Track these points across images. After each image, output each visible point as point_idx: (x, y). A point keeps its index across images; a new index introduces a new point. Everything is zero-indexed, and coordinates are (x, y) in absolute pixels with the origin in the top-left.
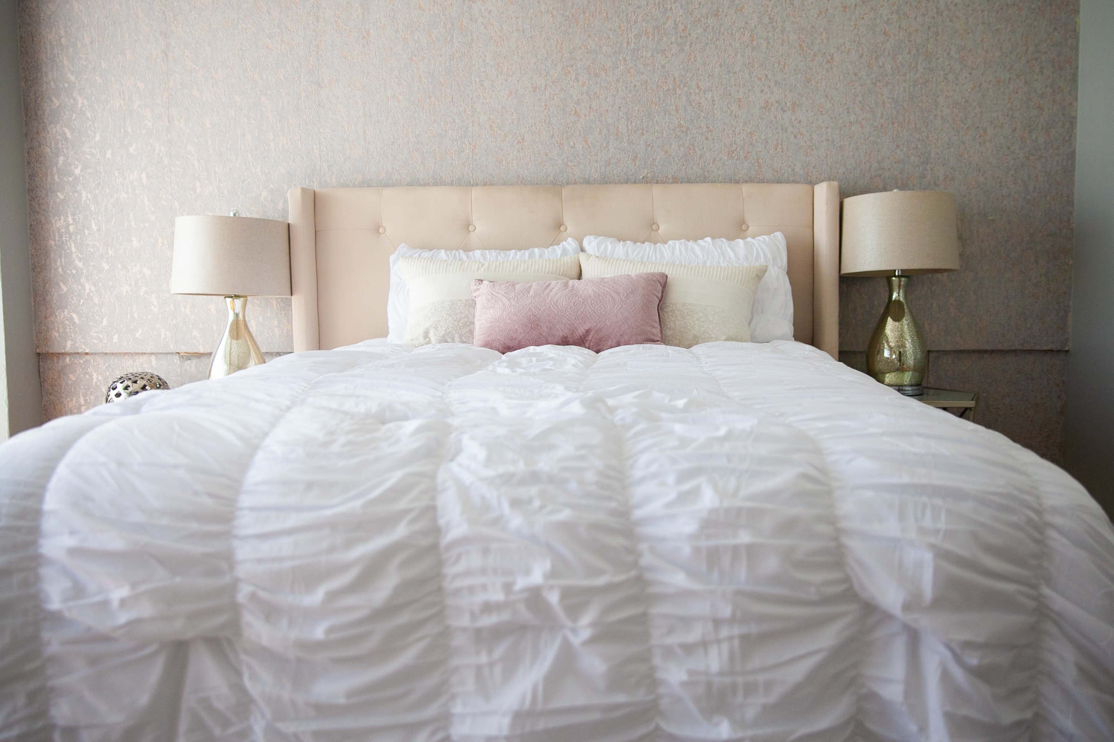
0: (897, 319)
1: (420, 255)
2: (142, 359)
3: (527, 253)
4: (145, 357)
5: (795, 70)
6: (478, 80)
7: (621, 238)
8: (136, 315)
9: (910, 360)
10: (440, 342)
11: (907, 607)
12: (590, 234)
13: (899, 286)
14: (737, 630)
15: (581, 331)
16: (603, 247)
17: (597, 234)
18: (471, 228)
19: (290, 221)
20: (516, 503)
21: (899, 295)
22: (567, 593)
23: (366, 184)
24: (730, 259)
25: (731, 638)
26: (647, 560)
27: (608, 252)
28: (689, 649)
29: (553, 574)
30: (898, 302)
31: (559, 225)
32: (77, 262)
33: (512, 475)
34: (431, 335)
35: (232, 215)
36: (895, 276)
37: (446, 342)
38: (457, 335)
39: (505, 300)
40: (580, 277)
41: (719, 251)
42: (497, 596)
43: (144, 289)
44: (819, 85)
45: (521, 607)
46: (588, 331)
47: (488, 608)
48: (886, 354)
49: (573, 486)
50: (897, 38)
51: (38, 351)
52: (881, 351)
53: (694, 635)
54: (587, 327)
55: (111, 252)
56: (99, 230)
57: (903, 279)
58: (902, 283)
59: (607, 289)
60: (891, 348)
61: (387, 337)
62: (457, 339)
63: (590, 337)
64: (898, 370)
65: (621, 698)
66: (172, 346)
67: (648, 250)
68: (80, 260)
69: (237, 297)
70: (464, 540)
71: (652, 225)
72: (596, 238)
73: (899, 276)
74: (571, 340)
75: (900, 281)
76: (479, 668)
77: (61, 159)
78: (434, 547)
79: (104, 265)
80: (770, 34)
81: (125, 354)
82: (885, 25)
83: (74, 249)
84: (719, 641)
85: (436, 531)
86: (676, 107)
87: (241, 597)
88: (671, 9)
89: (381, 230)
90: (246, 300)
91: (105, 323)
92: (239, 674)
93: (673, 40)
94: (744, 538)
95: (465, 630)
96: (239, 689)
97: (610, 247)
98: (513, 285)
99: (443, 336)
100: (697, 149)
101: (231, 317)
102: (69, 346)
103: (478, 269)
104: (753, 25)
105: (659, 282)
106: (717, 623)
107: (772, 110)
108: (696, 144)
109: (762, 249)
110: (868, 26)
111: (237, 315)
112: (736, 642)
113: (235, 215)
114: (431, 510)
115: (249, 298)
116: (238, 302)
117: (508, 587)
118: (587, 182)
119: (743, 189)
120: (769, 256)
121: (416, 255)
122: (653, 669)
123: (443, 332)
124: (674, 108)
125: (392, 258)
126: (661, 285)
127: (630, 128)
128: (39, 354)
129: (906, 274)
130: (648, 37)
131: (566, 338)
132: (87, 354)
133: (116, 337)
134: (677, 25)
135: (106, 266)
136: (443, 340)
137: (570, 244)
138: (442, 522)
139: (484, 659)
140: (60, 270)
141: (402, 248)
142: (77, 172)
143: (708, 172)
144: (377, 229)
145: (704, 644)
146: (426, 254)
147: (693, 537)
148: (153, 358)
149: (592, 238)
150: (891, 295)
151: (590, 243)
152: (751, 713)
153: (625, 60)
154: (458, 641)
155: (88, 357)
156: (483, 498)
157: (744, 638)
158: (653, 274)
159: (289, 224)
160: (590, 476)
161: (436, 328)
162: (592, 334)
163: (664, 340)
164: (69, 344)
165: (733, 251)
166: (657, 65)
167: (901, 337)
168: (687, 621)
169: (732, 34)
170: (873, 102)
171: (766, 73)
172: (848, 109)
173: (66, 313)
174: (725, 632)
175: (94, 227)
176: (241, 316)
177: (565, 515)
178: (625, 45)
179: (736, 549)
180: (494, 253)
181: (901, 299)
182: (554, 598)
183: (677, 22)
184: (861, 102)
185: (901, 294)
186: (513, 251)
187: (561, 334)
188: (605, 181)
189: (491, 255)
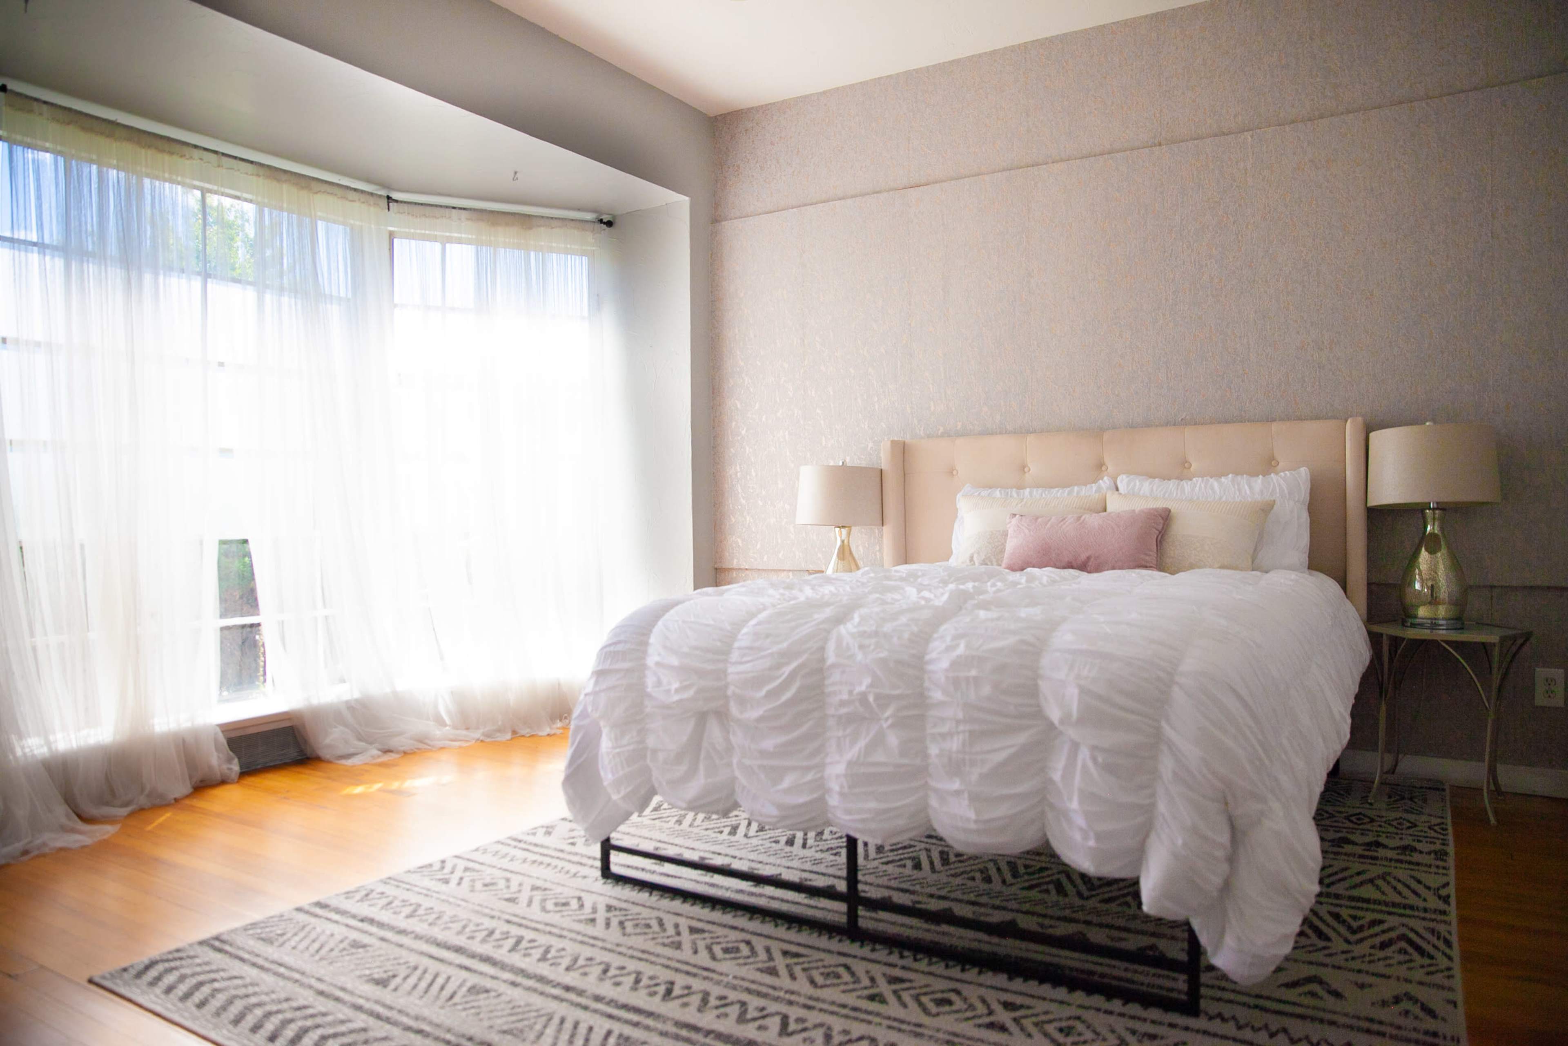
0: (1432, 551)
1: (979, 494)
2: (783, 574)
3: (1067, 490)
4: (785, 573)
5: (1332, 310)
6: (1036, 343)
7: (1152, 476)
8: (779, 541)
9: (1443, 592)
10: (982, 564)
11: (1062, 722)
12: (1123, 473)
13: (1434, 519)
14: (968, 727)
15: (1083, 557)
16: (1132, 484)
17: (1129, 473)
18: (1026, 470)
19: (883, 468)
20: (861, 647)
21: (1433, 528)
22: (878, 697)
23: (946, 435)
24: (1246, 493)
25: (964, 732)
26: (927, 684)
27: (1137, 488)
28: (943, 736)
29: (871, 686)
30: (1432, 535)
31: (1100, 466)
32: (742, 500)
33: (865, 632)
34: (975, 559)
35: (841, 464)
36: (1430, 509)
37: (986, 564)
38: (994, 560)
39: (1027, 531)
40: (1105, 510)
41: (1236, 487)
42: (845, 697)
43: (785, 520)
44: (1358, 322)
45: (857, 704)
46: (1089, 558)
47: (842, 704)
48: (1417, 586)
49: (895, 640)
50: (1444, 267)
51: (716, 566)
52: (1411, 583)
53: (945, 729)
54: (1087, 554)
55: (764, 493)
56: (756, 475)
57: (1437, 512)
58: (1437, 516)
59: (1109, 522)
60: (1422, 581)
61: (948, 560)
62: (995, 563)
63: (1090, 564)
64: (1430, 603)
65: (906, 761)
66: (803, 565)
67: (1171, 486)
68: (744, 498)
69: (843, 527)
70: (834, 666)
71: (1184, 464)
72: (1127, 477)
73: (1434, 509)
74: (1074, 564)
75: (1434, 514)
76: (839, 738)
77: (734, 423)
78: (821, 670)
79: (759, 502)
80: (1306, 278)
81: (772, 570)
82: (1431, 256)
83: (740, 491)
84: (958, 733)
85: (823, 660)
86: (1213, 354)
87: (729, 692)
88: (1206, 264)
89: (954, 473)
90: (850, 530)
91: (759, 546)
92: (728, 732)
93: (1209, 293)
94: (973, 673)
95: (833, 716)
96: (727, 740)
97: (1138, 483)
98: (1037, 518)
99: (984, 561)
100: (1233, 391)
101: (839, 543)
102: (735, 564)
103: (1017, 505)
104: (1287, 272)
105: (1161, 516)
106: (958, 722)
107: (1309, 349)
108: (1232, 386)
109: (1280, 485)
110: (1412, 259)
111: (843, 541)
112: (967, 734)
113: (843, 463)
114: (822, 649)
115: (853, 529)
116: (844, 531)
117: (850, 692)
118: (1132, 426)
119: (1273, 428)
120: (1286, 491)
121: (976, 494)
122: (926, 748)
123: (984, 557)
124: (1211, 354)
125: (958, 496)
126: (1162, 518)
127: (1169, 375)
128: (716, 569)
129: (1442, 507)
130: (1185, 293)
131: (1071, 563)
132: (747, 569)
133: (765, 557)
134: (1213, 278)
135: (761, 503)
136: (984, 563)
137: (1105, 482)
138: (825, 656)
139: (840, 734)
140: (731, 506)
141: (967, 488)
142: (743, 432)
143: (1245, 411)
144: (951, 472)
145: (950, 734)
146: (985, 493)
147: (947, 670)
148: (791, 574)
149: (1124, 476)
150: (1426, 528)
151: (1123, 482)
152: (974, 777)
153: (1164, 315)
154: (831, 722)
155: (747, 572)
156: (848, 644)
157: (971, 733)
158: (1156, 510)
159: (881, 470)
160: (906, 635)
161: (978, 553)
162: (1092, 559)
163: (1160, 567)
164: (735, 561)
165: (1250, 488)
166: (1194, 317)
167: (1434, 570)
168: (943, 720)
169: (1266, 281)
170: (1418, 333)
171: (1302, 314)
172: (1390, 342)
173: (734, 538)
174: (961, 728)
175: (754, 474)
176: (846, 542)
177: (883, 654)
178: (1164, 301)
179: (967, 679)
180: (1040, 490)
181: (1436, 532)
182: (871, 699)
183: (1212, 276)
184: (1405, 335)
185: (1436, 527)
186: (1057, 489)
187: (1066, 559)
188: (1148, 424)
189: (1037, 493)
